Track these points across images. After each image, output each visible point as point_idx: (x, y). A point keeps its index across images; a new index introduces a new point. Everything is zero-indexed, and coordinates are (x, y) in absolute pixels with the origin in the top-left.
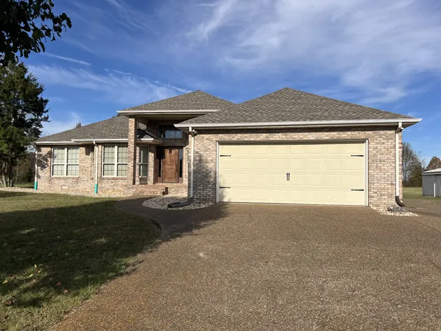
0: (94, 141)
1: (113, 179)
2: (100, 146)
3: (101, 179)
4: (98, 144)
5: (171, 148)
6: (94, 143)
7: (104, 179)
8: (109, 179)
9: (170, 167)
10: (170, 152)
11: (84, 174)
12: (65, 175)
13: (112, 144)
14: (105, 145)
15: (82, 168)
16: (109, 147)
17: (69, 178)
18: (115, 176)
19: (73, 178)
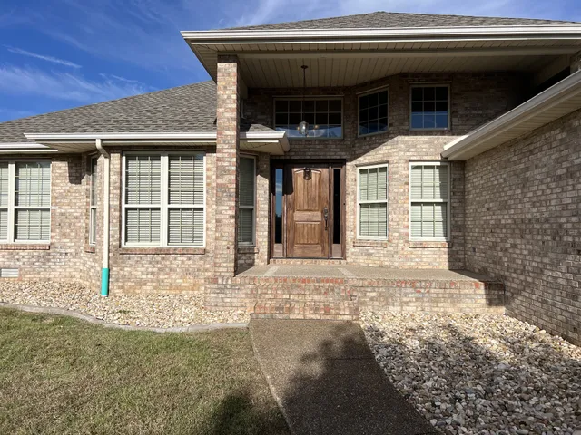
0: (98, 138)
1: (158, 251)
2: (115, 157)
3: (119, 252)
4: (109, 149)
5: (309, 163)
6: (98, 144)
7: (128, 251)
8: (144, 252)
9: (306, 215)
10: (307, 175)
11: (65, 235)
12: (10, 239)
13: (149, 151)
14: (132, 151)
15: (59, 219)
16: (143, 158)
17: (23, 247)
18: (163, 243)
19: (34, 248)
